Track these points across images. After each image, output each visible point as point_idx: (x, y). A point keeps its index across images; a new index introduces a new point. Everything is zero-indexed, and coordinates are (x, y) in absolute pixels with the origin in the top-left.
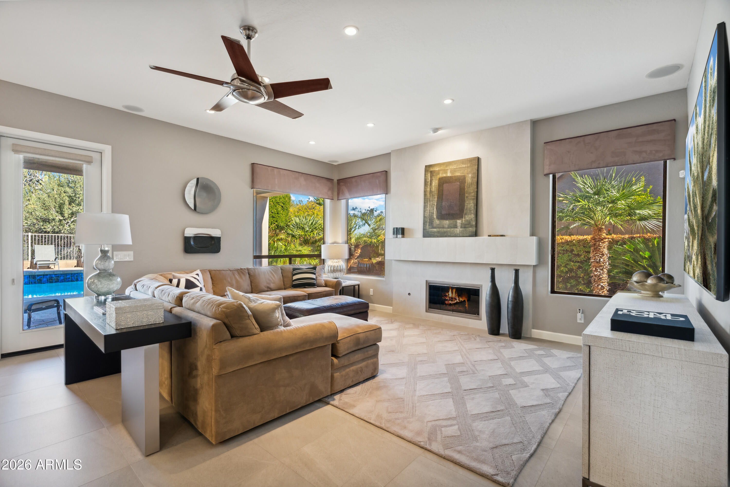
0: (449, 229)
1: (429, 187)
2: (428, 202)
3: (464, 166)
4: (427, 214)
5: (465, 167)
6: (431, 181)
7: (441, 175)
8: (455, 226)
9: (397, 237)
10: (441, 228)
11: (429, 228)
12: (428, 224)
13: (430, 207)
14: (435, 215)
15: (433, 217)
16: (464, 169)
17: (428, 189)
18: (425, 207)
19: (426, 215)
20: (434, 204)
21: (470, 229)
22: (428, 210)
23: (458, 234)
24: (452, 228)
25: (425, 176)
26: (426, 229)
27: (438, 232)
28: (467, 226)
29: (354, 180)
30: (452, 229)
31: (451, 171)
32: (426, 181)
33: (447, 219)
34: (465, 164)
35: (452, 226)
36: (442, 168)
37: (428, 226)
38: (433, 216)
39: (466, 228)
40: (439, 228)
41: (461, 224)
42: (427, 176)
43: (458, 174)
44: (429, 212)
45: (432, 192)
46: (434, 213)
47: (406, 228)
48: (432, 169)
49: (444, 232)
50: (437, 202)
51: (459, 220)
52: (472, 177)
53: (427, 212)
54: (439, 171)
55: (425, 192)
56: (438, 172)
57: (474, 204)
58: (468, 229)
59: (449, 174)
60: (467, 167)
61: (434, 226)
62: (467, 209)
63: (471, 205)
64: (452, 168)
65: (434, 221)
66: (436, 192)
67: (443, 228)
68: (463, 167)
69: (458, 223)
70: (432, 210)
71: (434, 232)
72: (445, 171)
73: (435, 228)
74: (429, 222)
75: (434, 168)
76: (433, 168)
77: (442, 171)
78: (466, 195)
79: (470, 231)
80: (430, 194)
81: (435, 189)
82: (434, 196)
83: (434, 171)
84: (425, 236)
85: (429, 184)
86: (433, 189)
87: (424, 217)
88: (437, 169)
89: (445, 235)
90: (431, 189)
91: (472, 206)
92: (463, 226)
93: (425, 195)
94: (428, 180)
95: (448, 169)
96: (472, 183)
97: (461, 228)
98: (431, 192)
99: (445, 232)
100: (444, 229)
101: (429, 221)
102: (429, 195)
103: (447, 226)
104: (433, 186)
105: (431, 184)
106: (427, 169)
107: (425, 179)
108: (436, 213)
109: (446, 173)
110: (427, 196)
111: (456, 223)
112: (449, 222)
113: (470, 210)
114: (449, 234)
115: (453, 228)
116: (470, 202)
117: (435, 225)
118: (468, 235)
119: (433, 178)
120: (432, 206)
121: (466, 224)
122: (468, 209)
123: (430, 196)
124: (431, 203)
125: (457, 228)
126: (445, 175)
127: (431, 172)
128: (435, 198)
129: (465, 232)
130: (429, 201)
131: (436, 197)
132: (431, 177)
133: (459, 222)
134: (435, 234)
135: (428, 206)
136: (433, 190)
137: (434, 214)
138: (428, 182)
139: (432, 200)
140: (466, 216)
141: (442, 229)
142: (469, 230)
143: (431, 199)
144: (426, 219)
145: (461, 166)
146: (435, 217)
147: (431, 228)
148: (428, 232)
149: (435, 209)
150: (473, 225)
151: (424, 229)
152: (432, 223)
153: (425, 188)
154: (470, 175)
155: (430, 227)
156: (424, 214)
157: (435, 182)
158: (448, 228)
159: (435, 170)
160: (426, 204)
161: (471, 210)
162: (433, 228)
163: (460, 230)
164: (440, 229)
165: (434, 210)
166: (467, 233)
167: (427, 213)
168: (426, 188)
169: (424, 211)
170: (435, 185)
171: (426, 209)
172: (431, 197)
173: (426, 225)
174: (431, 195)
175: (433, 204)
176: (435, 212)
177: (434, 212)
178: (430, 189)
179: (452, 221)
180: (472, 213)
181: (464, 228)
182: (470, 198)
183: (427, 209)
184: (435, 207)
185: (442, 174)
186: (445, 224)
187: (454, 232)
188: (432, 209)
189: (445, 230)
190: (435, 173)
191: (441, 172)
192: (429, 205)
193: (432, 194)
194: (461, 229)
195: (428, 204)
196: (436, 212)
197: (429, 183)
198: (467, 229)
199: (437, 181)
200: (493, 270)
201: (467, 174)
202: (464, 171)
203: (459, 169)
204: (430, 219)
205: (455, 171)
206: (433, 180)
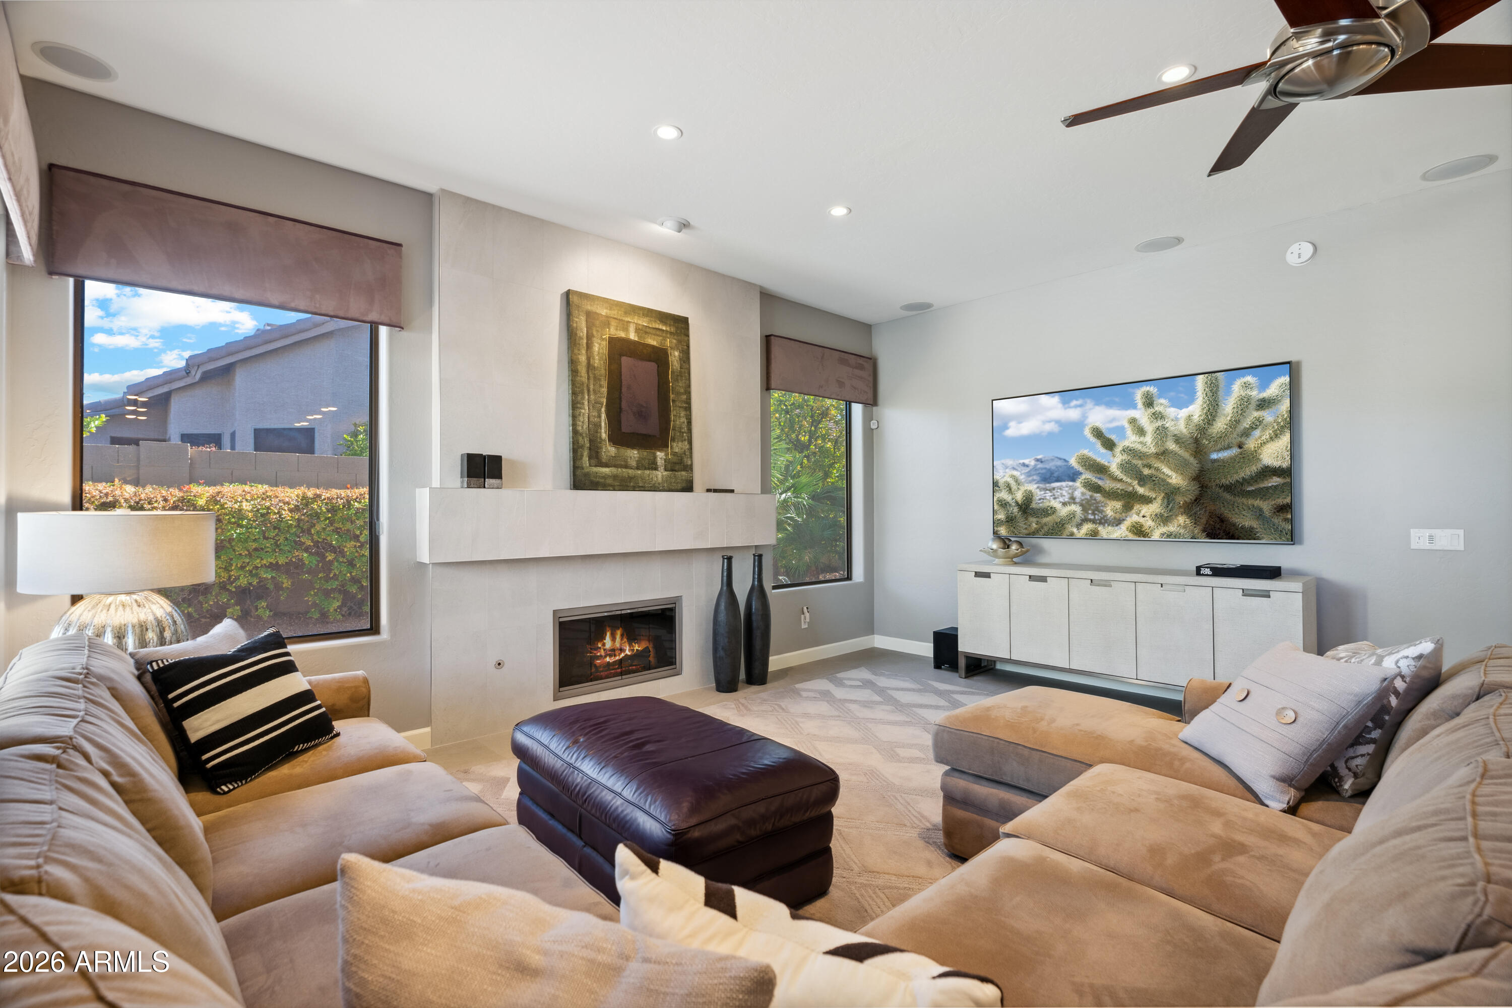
0: (639, 472)
1: (584, 352)
2: (583, 393)
3: (664, 328)
4: (583, 427)
5: (666, 332)
6: (589, 337)
7: (614, 331)
8: (653, 466)
9: (484, 487)
10: (621, 466)
11: (590, 465)
12: (586, 453)
13: (591, 408)
14: (603, 431)
15: (600, 438)
16: (664, 335)
17: (583, 358)
18: (575, 405)
19: (579, 428)
20: (602, 404)
21: (683, 473)
22: (584, 414)
23: (659, 484)
24: (646, 469)
25: (569, 319)
26: (583, 468)
27: (615, 477)
28: (677, 467)
30: (647, 472)
31: (636, 328)
32: (576, 334)
33: (632, 447)
34: (665, 324)
35: (646, 463)
36: (614, 313)
37: (586, 459)
38: (600, 433)
39: (676, 471)
40: (615, 466)
41: (665, 460)
42: (577, 320)
43: (652, 341)
44: (586, 420)
45: (594, 368)
46: (600, 425)
48: (589, 307)
49: (629, 476)
50: (607, 399)
51: (660, 451)
52: (679, 359)
53: (581, 419)
54: (607, 317)
55: (573, 364)
56: (606, 322)
57: (687, 419)
58: (679, 473)
59: (633, 336)
60: (671, 333)
61: (604, 461)
62: (674, 429)
63: (683, 420)
64: (640, 322)
65: (601, 448)
66: (603, 372)
67: (626, 466)
68: (663, 330)
69: (658, 459)
70: (595, 416)
71: (605, 477)
72: (625, 326)
73: (606, 465)
74: (590, 449)
75: (595, 306)
76: (591, 305)
77: (617, 321)
78: (672, 396)
79: (683, 478)
80: (588, 372)
81: (602, 362)
82: (600, 380)
83: (596, 313)
84: (575, 486)
85: (584, 346)
86: (597, 361)
87: (575, 432)
88: (602, 311)
89: (632, 484)
90: (591, 361)
91: (684, 422)
92: (669, 467)
93: (575, 372)
95: (628, 322)
96: (680, 372)
97: (666, 470)
98: (589, 366)
99: (631, 478)
100: (627, 470)
101: (587, 445)
102: (586, 375)
103: (634, 464)
104: (596, 353)
105: (589, 347)
106: (572, 299)
107: (571, 327)
108: (606, 427)
109: (626, 330)
110: (581, 377)
111: (655, 457)
112: (638, 453)
113: (680, 432)
114: (640, 485)
115: (649, 469)
116: (680, 414)
117: (604, 457)
118: (679, 486)
119: (595, 332)
120: (595, 405)
121: (675, 463)
122: (677, 429)
123: (588, 379)
124: (592, 397)
125: (656, 469)
126: (622, 335)
127: (588, 313)
128: (601, 386)
129: (673, 480)
130: (586, 391)
131: (605, 383)
132: (588, 328)
133: (660, 455)
134: (609, 481)
135: (583, 404)
136: (596, 365)
137: (601, 429)
138: (581, 338)
139: (594, 390)
140: (675, 444)
141: (624, 470)
142: (682, 476)
143: (592, 387)
144: (580, 439)
145: (657, 326)
146: (604, 436)
147: (596, 466)
148: (587, 475)
149: (603, 416)
150: (687, 465)
151: (576, 467)
152: (597, 452)
154: (676, 354)
155: (593, 461)
156: (574, 425)
157: (600, 344)
158: (638, 468)
159: (598, 311)
160: (579, 398)
161: (683, 433)
162: (600, 466)
163: (663, 476)
164: (620, 469)
165: (600, 417)
166: (677, 483)
167: (583, 422)
168: (576, 351)
169: (574, 417)
170: (601, 351)
171: (577, 412)
172: (592, 382)
173: (582, 456)
174: (591, 376)
175: (596, 402)
176: (603, 424)
177: (600, 422)
178: (588, 359)
179: (645, 453)
180: (685, 440)
181: (672, 470)
182: (680, 405)
183: (583, 411)
184: (603, 410)
185: (616, 329)
186: (631, 458)
187: (652, 478)
188: (595, 414)
189: (631, 472)
190: (598, 319)
191: (613, 323)
192: (586, 403)
193: (594, 374)
194: (666, 473)
195: (583, 398)
196: (605, 424)
197: (585, 341)
198: (676, 473)
199: (605, 344)
200: (730, 559)
201: (671, 348)
202: (665, 339)
203: (654, 332)
204: (591, 441)
205: (646, 333)
206: (593, 336)
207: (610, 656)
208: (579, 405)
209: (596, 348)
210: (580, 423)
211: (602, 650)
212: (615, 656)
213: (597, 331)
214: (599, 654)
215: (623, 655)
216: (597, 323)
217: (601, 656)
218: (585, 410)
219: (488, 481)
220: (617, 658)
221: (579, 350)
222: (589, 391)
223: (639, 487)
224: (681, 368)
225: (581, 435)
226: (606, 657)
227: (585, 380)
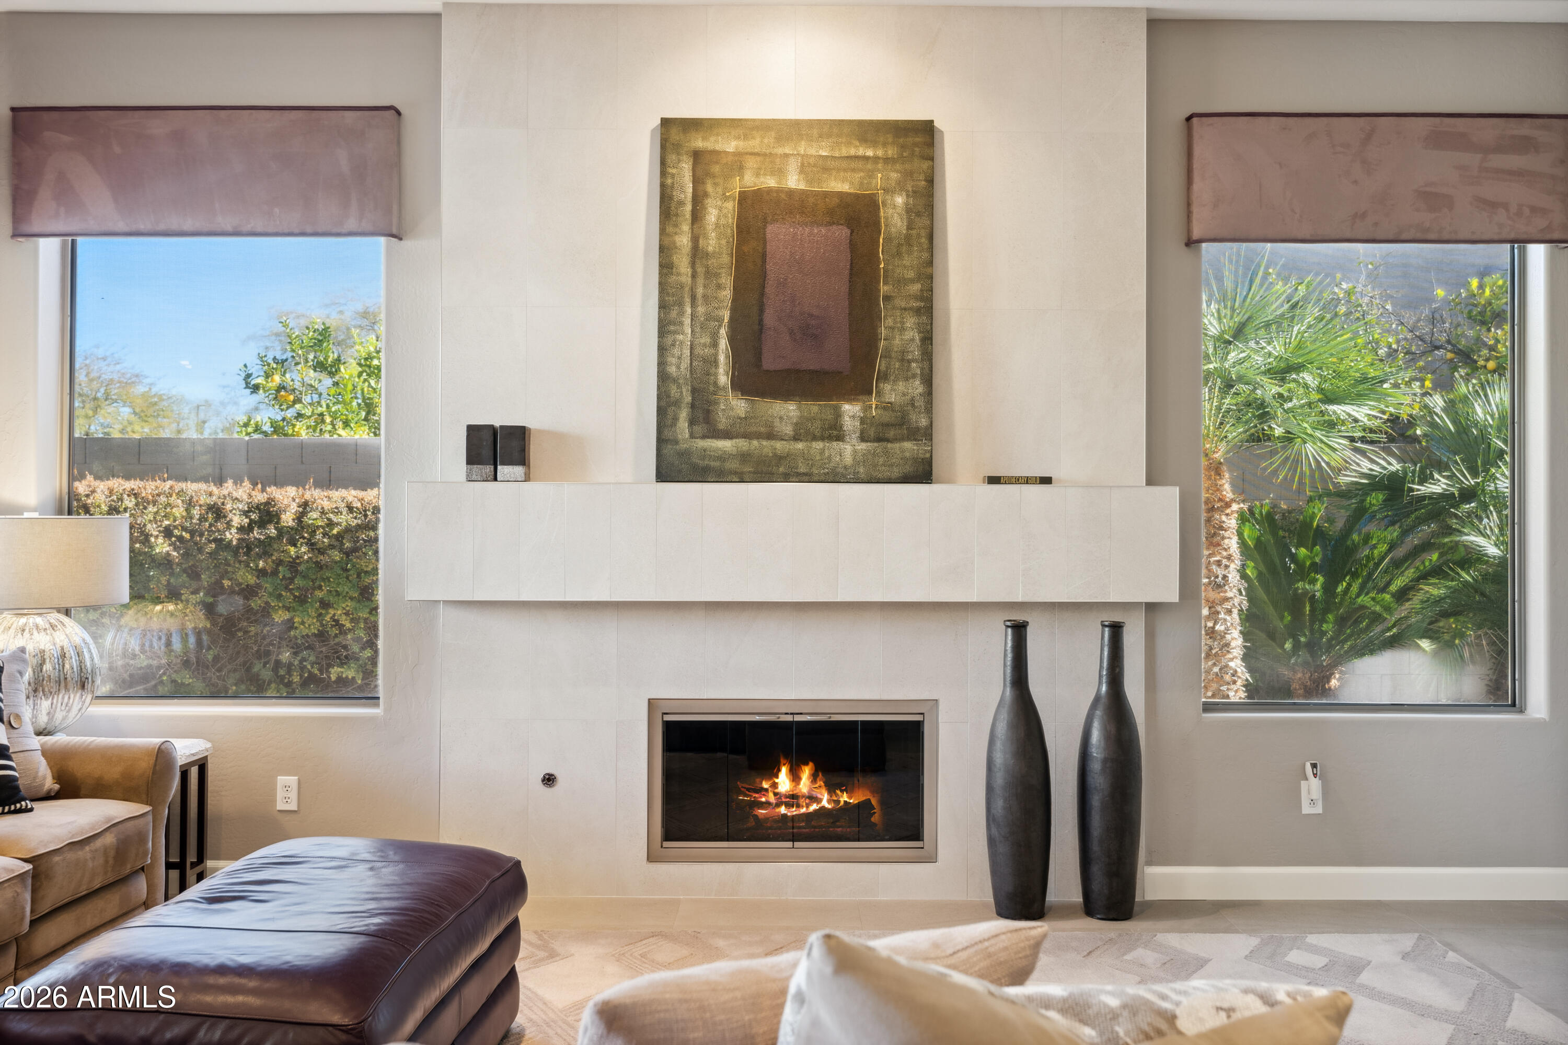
0: (800, 446)
1: (686, 228)
2: (681, 304)
3: (870, 153)
4: (680, 365)
5: (876, 159)
6: (698, 200)
7: (750, 180)
8: (834, 432)
9: (495, 479)
10: (759, 436)
11: (692, 436)
12: (684, 414)
13: (698, 330)
14: (721, 370)
15: (715, 384)
16: (869, 166)
17: (684, 240)
18: (665, 328)
19: (672, 370)
20: (720, 320)
21: (908, 445)
22: (682, 343)
23: (845, 467)
24: (815, 438)
25: (663, 173)
26: (676, 442)
27: (744, 457)
28: (891, 433)
29: (158, 126)
30: (818, 445)
31: (803, 165)
32: (671, 198)
33: (785, 395)
34: (874, 144)
35: (816, 427)
36: (754, 144)
37: (683, 425)
38: (716, 375)
39: (888, 441)
40: (747, 436)
41: (863, 421)
42: (674, 171)
43: (840, 185)
44: (687, 352)
45: (707, 255)
46: (716, 362)
47: (541, 432)
48: (699, 143)
49: (775, 455)
50: (733, 310)
51: (850, 401)
52: (908, 210)
53: (676, 351)
54: (738, 154)
55: (665, 251)
56: (737, 165)
57: (920, 332)
58: (897, 445)
59: (794, 181)
60: (887, 160)
61: (721, 426)
62: (887, 355)
63: (909, 335)
64: (812, 151)
65: (716, 403)
66: (725, 259)
67: (771, 435)
68: (866, 158)
69: (847, 418)
70: (705, 345)
71: (723, 457)
72: (776, 165)
73: (727, 435)
74: (693, 406)
75: (712, 139)
76: (704, 139)
77: (758, 159)
78: (884, 289)
79: (907, 454)
80: (693, 264)
81: (724, 242)
82: (717, 275)
83: (715, 151)
84: (664, 474)
85: (688, 216)
86: (712, 242)
87: (663, 377)
88: (729, 145)
89: (781, 469)
90: (702, 242)
91: (913, 340)
92: (872, 433)
93: (666, 267)
94: (677, 195)
95: (786, 156)
96: (908, 238)
97: (863, 439)
98: (697, 253)
99: (780, 458)
100: (773, 443)
101: (688, 398)
102: (689, 270)
103: (788, 430)
104: (712, 227)
105: (697, 216)
106: (675, 135)
107: (663, 186)
108: (727, 364)
109: (780, 172)
110: (679, 274)
111: (838, 415)
112: (799, 408)
113: (902, 360)
114: (802, 469)
115: (822, 439)
116: (903, 323)
117: (722, 422)
118: (896, 472)
119: (709, 188)
120: (707, 324)
121: (887, 425)
122: (893, 355)
123: (694, 276)
124: (701, 309)
125: (840, 438)
126: (771, 182)
127: (697, 155)
128: (719, 287)
129: (881, 460)
130: (687, 300)
131: (727, 281)
132: (697, 181)
133: (850, 410)
134: (730, 465)
135: (681, 324)
136: (710, 249)
137: (717, 366)
138: (681, 203)
139: (705, 297)
140: (887, 387)
141: (764, 443)
142: (903, 451)
143: (700, 291)
144: (674, 390)
145: (852, 152)
146: (723, 379)
147: (704, 437)
148: (685, 454)
149: (723, 343)
150: (918, 429)
151: (663, 440)
152: (708, 412)
153: (662, 231)
154: (900, 200)
155: (698, 429)
156: (662, 364)
157: (720, 209)
158: (796, 438)
159: (719, 147)
160: (674, 314)
161: (909, 362)
162: (712, 437)
163: (855, 452)
164: (755, 442)
165: (715, 345)
166: (892, 465)
167: (679, 358)
168: (670, 229)
169: (662, 350)
170: (723, 221)
171: (669, 340)
172: (700, 281)
173: (676, 419)
174: (700, 270)
175: (709, 317)
176: (722, 358)
177: (716, 354)
178: (695, 240)
179: (813, 408)
180: (914, 376)
181: (879, 439)
182: (903, 304)
183: (681, 337)
184: (723, 332)
185: (758, 175)
186: (781, 418)
187: (829, 457)
188: (706, 340)
189: (779, 445)
190: (717, 163)
191: (751, 163)
192: (687, 321)
193: (707, 267)
194: (863, 446)
195: (682, 313)
196: (727, 357)
197: (688, 208)
198: (890, 445)
199: (731, 207)
200: (1019, 630)
201: (886, 190)
202: (871, 175)
203: (844, 164)
204: (694, 391)
205: (826, 170)
206: (706, 195)
207: (789, 805)
208: (672, 328)
209: (712, 216)
210: (674, 360)
211: (771, 795)
212: (798, 806)
213: (716, 184)
214: (763, 799)
215: (814, 807)
216: (716, 169)
217: (768, 803)
218: (686, 334)
219: (504, 471)
220: (803, 810)
221: (676, 226)
222: (693, 298)
223: (798, 474)
224: (909, 228)
225: (675, 381)
226: (778, 805)
227: (686, 279)
